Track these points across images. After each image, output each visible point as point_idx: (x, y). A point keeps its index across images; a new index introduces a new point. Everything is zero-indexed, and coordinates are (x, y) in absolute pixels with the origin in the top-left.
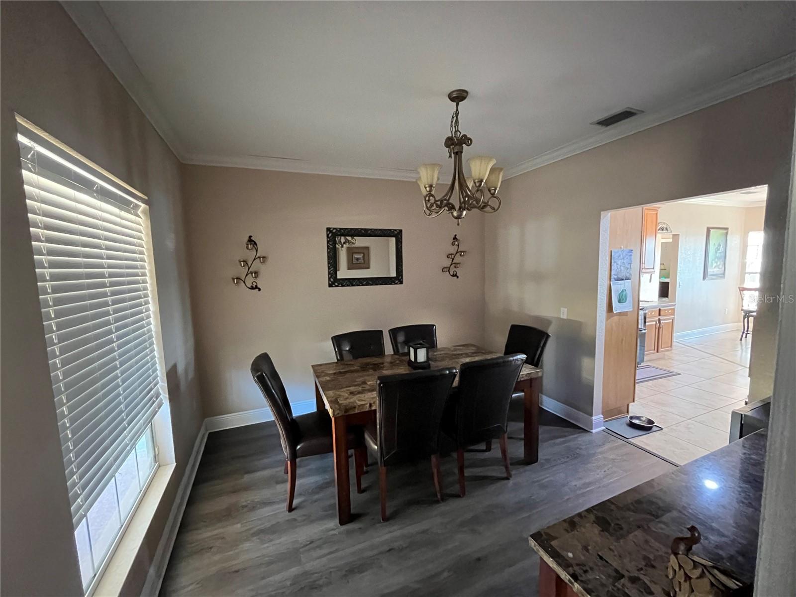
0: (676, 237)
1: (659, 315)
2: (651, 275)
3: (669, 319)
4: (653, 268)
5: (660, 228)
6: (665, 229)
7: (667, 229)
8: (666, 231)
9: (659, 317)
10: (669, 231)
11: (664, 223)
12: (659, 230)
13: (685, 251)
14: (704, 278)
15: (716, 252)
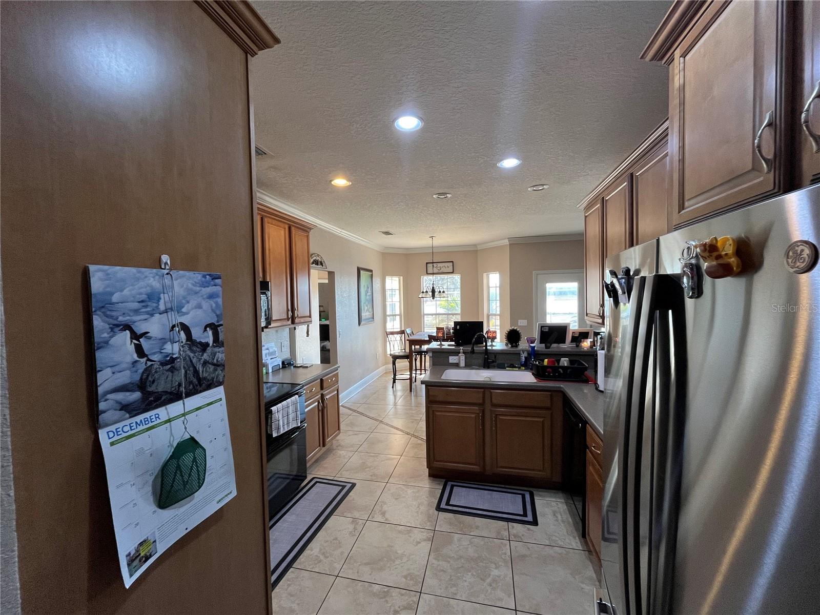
0: (331, 275)
1: (322, 388)
2: (308, 326)
3: (333, 391)
4: (310, 316)
5: (314, 260)
6: (319, 263)
7: (322, 264)
8: (321, 266)
9: (322, 391)
10: (324, 267)
11: (318, 255)
12: (313, 263)
13: (341, 292)
14: (359, 324)
15: (366, 295)
